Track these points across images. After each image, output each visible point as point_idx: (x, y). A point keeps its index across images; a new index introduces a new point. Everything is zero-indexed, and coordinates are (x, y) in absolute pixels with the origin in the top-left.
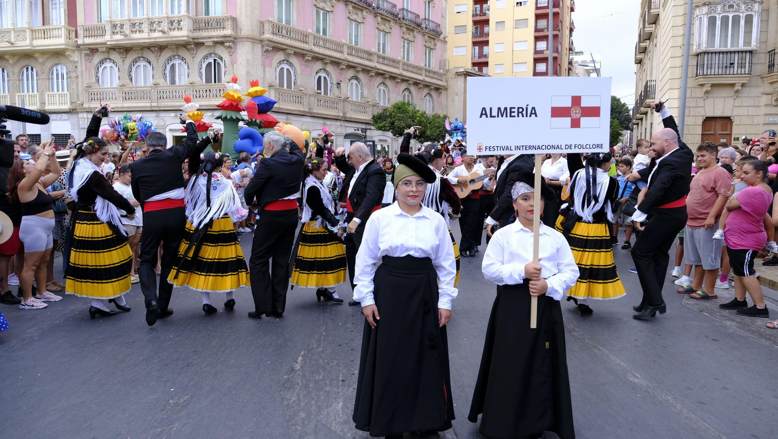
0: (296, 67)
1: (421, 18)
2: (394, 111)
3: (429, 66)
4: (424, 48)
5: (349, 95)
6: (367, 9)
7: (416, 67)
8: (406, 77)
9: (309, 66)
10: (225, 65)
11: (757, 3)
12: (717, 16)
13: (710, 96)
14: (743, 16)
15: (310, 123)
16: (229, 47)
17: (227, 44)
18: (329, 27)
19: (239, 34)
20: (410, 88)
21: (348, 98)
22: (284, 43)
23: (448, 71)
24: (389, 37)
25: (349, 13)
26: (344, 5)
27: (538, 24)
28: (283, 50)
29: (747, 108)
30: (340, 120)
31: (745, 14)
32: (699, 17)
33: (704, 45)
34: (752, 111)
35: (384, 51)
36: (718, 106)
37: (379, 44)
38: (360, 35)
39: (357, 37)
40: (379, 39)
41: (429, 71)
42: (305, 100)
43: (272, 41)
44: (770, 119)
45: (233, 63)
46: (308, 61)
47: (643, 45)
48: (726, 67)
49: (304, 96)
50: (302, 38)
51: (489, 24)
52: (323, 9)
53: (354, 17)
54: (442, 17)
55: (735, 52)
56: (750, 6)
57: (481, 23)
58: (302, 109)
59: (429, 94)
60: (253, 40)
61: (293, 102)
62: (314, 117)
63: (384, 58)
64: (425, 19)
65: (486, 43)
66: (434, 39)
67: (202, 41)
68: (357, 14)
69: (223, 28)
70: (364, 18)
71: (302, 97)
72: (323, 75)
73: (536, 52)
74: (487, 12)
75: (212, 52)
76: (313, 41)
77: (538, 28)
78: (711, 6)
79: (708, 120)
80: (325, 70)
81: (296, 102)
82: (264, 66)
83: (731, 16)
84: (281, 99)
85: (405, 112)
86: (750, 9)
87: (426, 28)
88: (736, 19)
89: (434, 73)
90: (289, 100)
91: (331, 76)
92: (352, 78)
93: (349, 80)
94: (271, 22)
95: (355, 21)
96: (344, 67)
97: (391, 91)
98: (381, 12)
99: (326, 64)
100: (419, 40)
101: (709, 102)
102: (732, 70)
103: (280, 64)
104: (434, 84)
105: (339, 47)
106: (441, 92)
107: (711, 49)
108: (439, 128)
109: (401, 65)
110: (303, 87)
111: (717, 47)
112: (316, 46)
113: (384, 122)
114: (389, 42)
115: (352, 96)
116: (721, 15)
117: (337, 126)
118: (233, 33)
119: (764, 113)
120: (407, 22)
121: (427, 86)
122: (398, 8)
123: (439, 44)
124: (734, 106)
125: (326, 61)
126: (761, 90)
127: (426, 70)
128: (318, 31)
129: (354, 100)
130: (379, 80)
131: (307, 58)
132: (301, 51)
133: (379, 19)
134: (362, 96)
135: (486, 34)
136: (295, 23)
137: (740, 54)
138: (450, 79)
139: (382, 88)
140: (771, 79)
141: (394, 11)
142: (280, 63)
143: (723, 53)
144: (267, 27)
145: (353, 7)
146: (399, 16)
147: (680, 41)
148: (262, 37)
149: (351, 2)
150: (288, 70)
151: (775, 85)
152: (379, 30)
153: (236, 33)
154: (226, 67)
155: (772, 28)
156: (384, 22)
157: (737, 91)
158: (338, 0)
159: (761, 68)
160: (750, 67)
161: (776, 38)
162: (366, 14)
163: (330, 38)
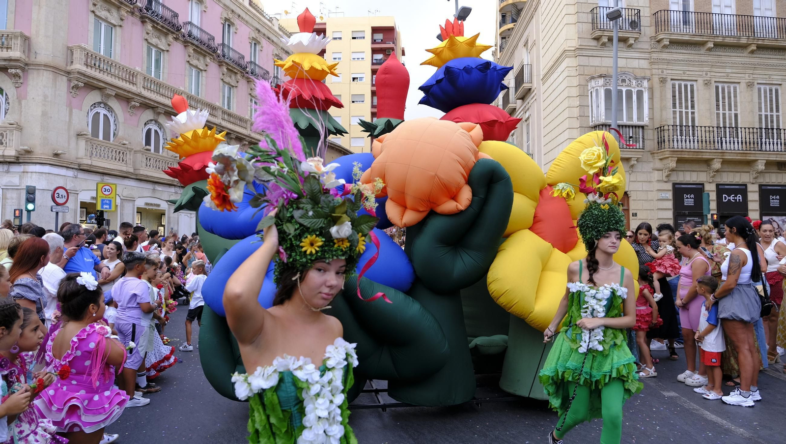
0: (117, 113)
1: (270, 75)
6: (211, 55)
8: (254, 139)
9: (136, 115)
10: (6, 100)
11: (646, 80)
12: (612, 89)
14: (634, 91)
15: (135, 188)
16: (16, 76)
17: (13, 71)
18: (163, 69)
19: (33, 59)
22: (103, 79)
24: (235, 92)
25: (189, 56)
26: (183, 46)
27: (374, 101)
28: (100, 89)
29: (641, 183)
30: (175, 186)
31: (636, 90)
32: (595, 89)
33: (604, 117)
34: (646, 186)
35: (229, 108)
37: (223, 99)
38: (202, 85)
39: (197, 87)
40: (224, 93)
42: (129, 157)
43: (84, 75)
44: (663, 195)
45: (20, 99)
46: (134, 107)
49: (128, 152)
50: (128, 77)
52: (156, 46)
53: (195, 62)
55: (629, 126)
56: (639, 82)
58: (124, 169)
60: (55, 70)
61: (112, 159)
62: (141, 180)
63: (229, 115)
64: (275, 77)
68: (198, 60)
69: (7, 48)
70: (207, 65)
71: (125, 153)
72: (153, 127)
76: (142, 83)
77: (375, 104)
78: (606, 78)
80: (156, 121)
81: (115, 159)
82: (70, 107)
83: (624, 90)
84: (94, 153)
86: (640, 85)
88: (629, 94)
90: (106, 156)
91: (164, 130)
94: (85, 49)
95: (196, 67)
98: (226, 60)
99: (159, 113)
103: (95, 107)
109: (249, 125)
110: (126, 140)
112: (146, 90)
114: (235, 97)
116: (616, 89)
117: (171, 194)
118: (23, 57)
119: (656, 189)
122: (246, 59)
124: (630, 181)
125: (159, 110)
126: (651, 165)
128: (149, 71)
131: (133, 103)
132: (126, 94)
133: (225, 70)
136: (117, 56)
137: (634, 128)
140: (662, 155)
141: (242, 62)
142: (94, 105)
144: (77, 54)
145: (194, 50)
146: (248, 69)
147: (576, 112)
148: (69, 68)
149: (193, 44)
150: (105, 115)
151: (665, 162)
152: (224, 82)
153: (28, 57)
154: (9, 103)
155: (657, 105)
156: (229, 74)
157: (632, 166)
158: (176, 39)
159: (651, 144)
160: (643, 142)
161: (661, 116)
162: (209, 61)
163: (164, 82)
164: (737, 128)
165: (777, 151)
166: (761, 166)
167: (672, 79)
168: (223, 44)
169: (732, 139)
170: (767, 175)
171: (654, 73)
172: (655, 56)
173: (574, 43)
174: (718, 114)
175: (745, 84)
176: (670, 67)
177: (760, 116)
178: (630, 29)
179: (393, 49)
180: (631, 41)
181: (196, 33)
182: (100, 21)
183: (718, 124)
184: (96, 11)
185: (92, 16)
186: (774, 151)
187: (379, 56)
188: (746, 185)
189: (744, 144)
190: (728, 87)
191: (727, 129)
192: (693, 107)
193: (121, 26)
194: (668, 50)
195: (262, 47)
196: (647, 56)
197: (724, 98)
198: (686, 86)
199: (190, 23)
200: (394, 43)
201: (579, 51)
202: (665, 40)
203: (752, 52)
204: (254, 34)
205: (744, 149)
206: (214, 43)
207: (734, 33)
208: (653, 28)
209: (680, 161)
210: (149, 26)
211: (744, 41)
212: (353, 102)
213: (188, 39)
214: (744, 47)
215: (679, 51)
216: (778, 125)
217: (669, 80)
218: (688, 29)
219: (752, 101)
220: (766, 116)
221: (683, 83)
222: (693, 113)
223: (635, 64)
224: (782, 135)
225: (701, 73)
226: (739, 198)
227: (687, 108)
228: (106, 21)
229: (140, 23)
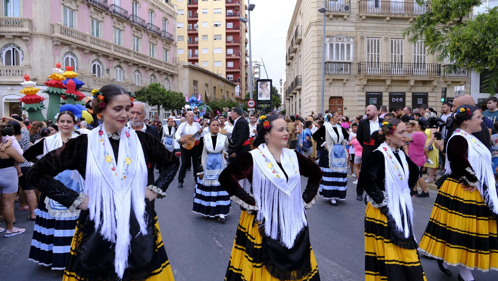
0: (77, 57)
1: (160, 29)
2: (150, 89)
3: (166, 61)
4: (163, 49)
5: (115, 77)
6: (126, 21)
7: (159, 61)
8: (152, 67)
9: (87, 57)
10: (22, 53)
11: (353, 38)
12: (334, 43)
13: (332, 85)
14: (345, 44)
16: (26, 40)
17: (25, 38)
18: (101, 31)
19: (34, 31)
20: (155, 75)
21: (115, 79)
22: (70, 40)
23: (178, 64)
24: (141, 41)
25: (114, 23)
26: (111, 18)
27: (228, 39)
28: (68, 45)
29: (349, 92)
31: (346, 43)
33: (328, 58)
34: (352, 94)
35: (137, 50)
36: (336, 91)
37: (134, 46)
38: (122, 38)
39: (119, 40)
40: (134, 42)
41: (167, 64)
42: (85, 80)
43: (60, 39)
44: (360, 98)
45: (29, 52)
46: (86, 53)
47: (291, 55)
48: (339, 70)
49: (84, 78)
50: (82, 38)
51: (198, 36)
52: (96, 19)
53: (117, 26)
54: (174, 30)
55: (342, 63)
56: (348, 39)
57: (193, 35)
59: (167, 78)
60: (46, 37)
63: (138, 54)
64: (163, 31)
65: (197, 48)
66: (169, 44)
67: (3, 34)
68: (119, 25)
69: (21, 26)
70: (124, 27)
72: (97, 63)
73: (227, 55)
74: (197, 28)
75: (12, 43)
76: (90, 41)
77: (228, 40)
78: (331, 38)
79: (332, 98)
80: (98, 60)
82: (54, 55)
83: (340, 44)
85: (158, 90)
86: (348, 41)
87: (164, 37)
88: (343, 46)
89: (170, 65)
91: (102, 64)
92: (117, 66)
93: (115, 68)
94: (60, 25)
95: (118, 29)
96: (112, 59)
97: (143, 76)
98: (135, 24)
99: (99, 56)
100: (160, 44)
101: (332, 88)
102: (342, 72)
103: (66, 55)
104: (170, 72)
105: (108, 45)
106: (174, 78)
107: (332, 61)
108: (177, 100)
109: (149, 60)
110: (83, 71)
111: (334, 60)
112: (92, 44)
113: (143, 96)
114: (141, 44)
115: (117, 78)
116: (335, 43)
118: (30, 31)
119: (357, 95)
120: (152, 32)
121: (166, 73)
122: (146, 22)
123: (172, 47)
124: (343, 91)
125: (100, 54)
126: (355, 83)
127: (165, 63)
128: (93, 33)
129: (119, 80)
130: (135, 68)
131: (86, 51)
132: (82, 47)
133: (134, 29)
134: (124, 79)
135: (196, 42)
136: (76, 27)
137: (345, 64)
138: (180, 70)
139: (137, 73)
140: (360, 78)
141: (145, 25)
142: (66, 54)
143: (337, 63)
144: (57, 28)
145: (117, 19)
146: (147, 28)
147: (316, 55)
148: (53, 35)
149: (116, 16)
150: (72, 59)
151: (362, 81)
152: (134, 36)
153: (32, 30)
154: (23, 54)
155: (359, 51)
156: (137, 31)
157: (344, 83)
158: (107, 14)
159: (355, 71)
160: (350, 71)
161: (361, 57)
162: (125, 25)
163: (102, 39)
164: (402, 63)
165: (421, 75)
166: (412, 83)
167: (367, 37)
168: (133, 15)
169: (399, 68)
170: (417, 88)
171: (358, 34)
172: (358, 25)
173: (315, 19)
174: (392, 56)
175: (407, 40)
176: (367, 31)
177: (415, 56)
178: (345, 11)
179: (239, 7)
180: (345, 17)
181: (117, 10)
182: (67, 9)
183: (392, 61)
184: (64, 3)
185: (62, 7)
186: (419, 75)
187: (231, 11)
188: (405, 93)
189: (405, 72)
190: (398, 41)
191: (397, 64)
192: (378, 52)
193: (77, 10)
194: (365, 22)
195: (155, 14)
196: (354, 24)
197: (395, 47)
198: (375, 41)
199: (114, 5)
200: (239, 3)
201: (317, 23)
202: (363, 16)
203: (411, 22)
204: (151, 7)
205: (405, 74)
206: (128, 15)
207: (403, 12)
208: (358, 9)
209: (369, 81)
210: (92, 9)
211: (406, 16)
212: (215, 39)
213: (114, 14)
214: (407, 19)
215: (372, 22)
216: (424, 61)
217: (365, 37)
218: (377, 10)
219: (410, 48)
220: (418, 56)
221: (373, 39)
222: (378, 55)
223: (348, 29)
224: (426, 67)
225: (383, 34)
226: (401, 99)
227: (375, 52)
228: (69, 8)
229: (87, 7)
